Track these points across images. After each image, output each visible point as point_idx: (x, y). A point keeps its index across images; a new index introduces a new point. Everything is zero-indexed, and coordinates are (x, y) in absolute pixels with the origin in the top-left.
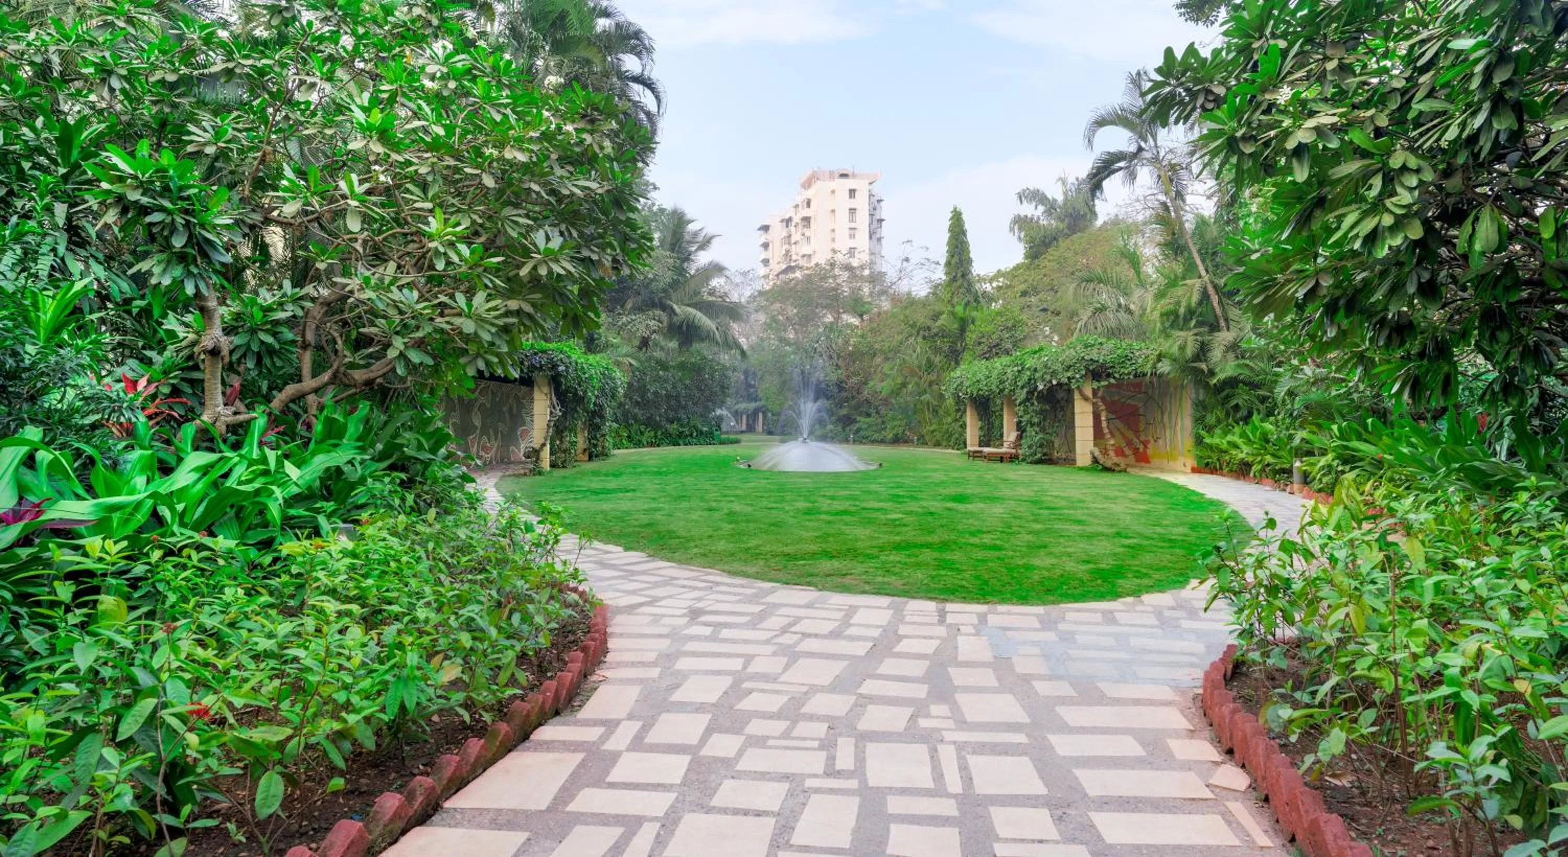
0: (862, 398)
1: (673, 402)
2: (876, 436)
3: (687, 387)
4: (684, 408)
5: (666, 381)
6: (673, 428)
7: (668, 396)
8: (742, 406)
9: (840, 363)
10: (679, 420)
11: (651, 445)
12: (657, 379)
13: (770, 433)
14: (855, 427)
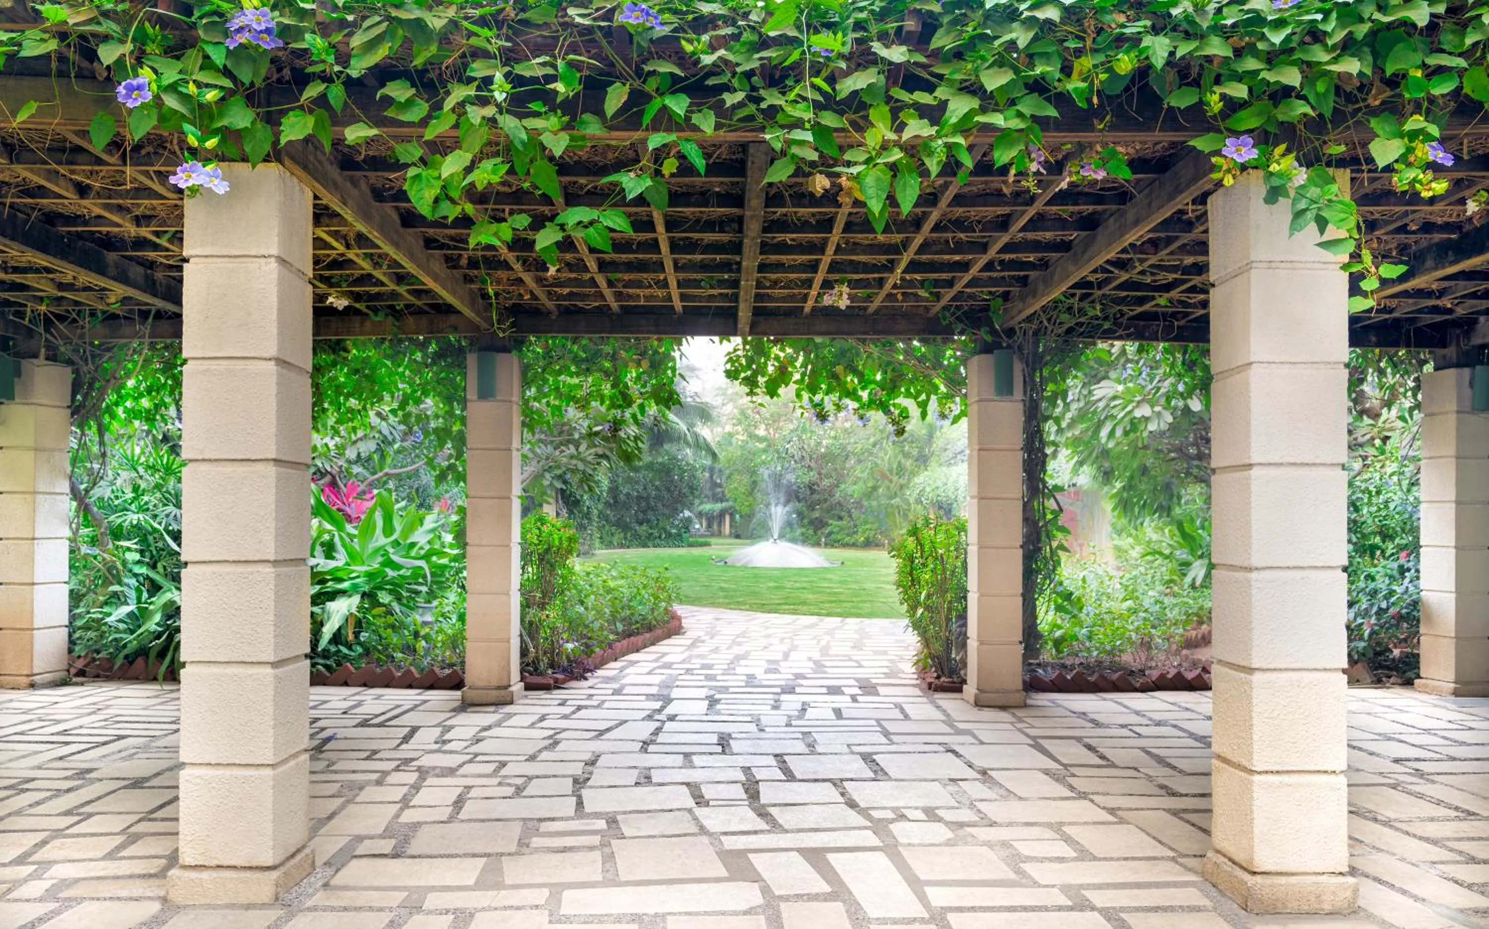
0: (834, 500)
1: (643, 504)
2: (847, 539)
3: (657, 488)
4: (653, 509)
5: (637, 483)
6: (643, 529)
7: (639, 498)
8: (707, 507)
9: (813, 465)
10: (648, 521)
11: (621, 546)
12: (629, 481)
13: (738, 536)
14: (827, 530)
